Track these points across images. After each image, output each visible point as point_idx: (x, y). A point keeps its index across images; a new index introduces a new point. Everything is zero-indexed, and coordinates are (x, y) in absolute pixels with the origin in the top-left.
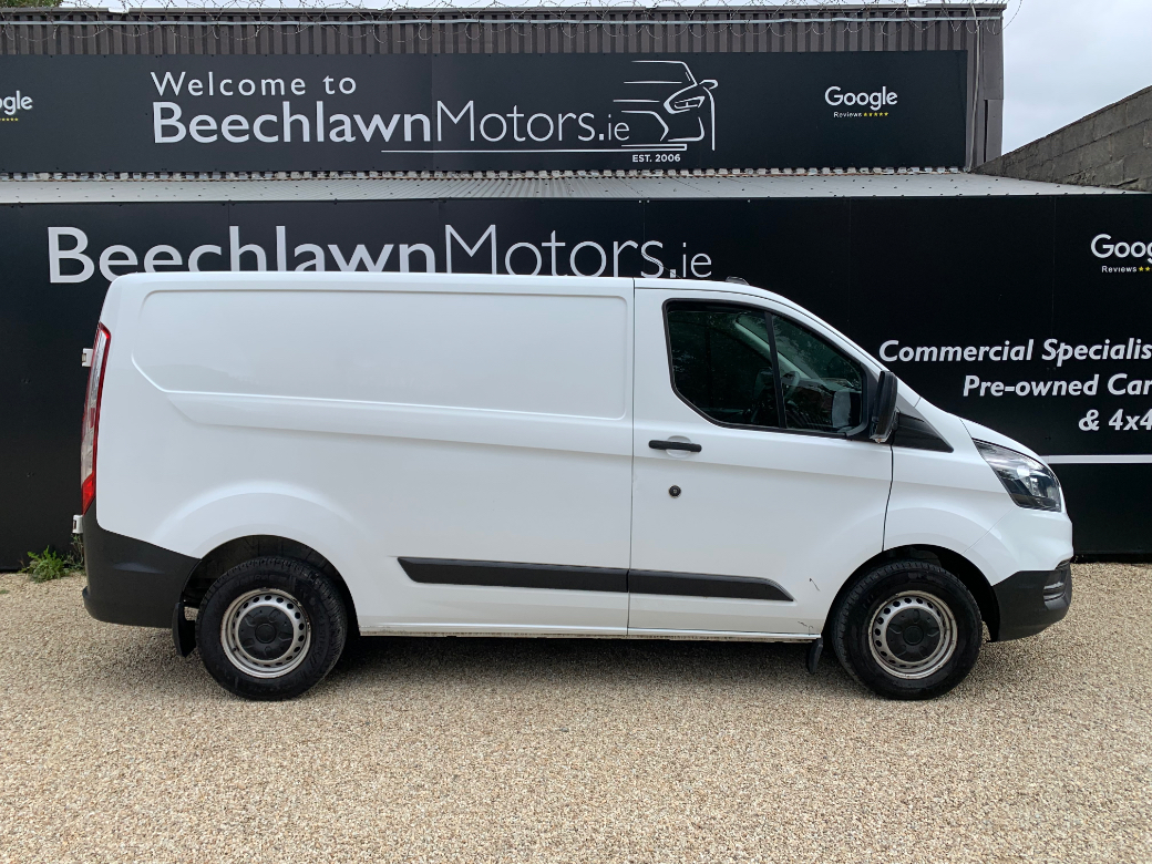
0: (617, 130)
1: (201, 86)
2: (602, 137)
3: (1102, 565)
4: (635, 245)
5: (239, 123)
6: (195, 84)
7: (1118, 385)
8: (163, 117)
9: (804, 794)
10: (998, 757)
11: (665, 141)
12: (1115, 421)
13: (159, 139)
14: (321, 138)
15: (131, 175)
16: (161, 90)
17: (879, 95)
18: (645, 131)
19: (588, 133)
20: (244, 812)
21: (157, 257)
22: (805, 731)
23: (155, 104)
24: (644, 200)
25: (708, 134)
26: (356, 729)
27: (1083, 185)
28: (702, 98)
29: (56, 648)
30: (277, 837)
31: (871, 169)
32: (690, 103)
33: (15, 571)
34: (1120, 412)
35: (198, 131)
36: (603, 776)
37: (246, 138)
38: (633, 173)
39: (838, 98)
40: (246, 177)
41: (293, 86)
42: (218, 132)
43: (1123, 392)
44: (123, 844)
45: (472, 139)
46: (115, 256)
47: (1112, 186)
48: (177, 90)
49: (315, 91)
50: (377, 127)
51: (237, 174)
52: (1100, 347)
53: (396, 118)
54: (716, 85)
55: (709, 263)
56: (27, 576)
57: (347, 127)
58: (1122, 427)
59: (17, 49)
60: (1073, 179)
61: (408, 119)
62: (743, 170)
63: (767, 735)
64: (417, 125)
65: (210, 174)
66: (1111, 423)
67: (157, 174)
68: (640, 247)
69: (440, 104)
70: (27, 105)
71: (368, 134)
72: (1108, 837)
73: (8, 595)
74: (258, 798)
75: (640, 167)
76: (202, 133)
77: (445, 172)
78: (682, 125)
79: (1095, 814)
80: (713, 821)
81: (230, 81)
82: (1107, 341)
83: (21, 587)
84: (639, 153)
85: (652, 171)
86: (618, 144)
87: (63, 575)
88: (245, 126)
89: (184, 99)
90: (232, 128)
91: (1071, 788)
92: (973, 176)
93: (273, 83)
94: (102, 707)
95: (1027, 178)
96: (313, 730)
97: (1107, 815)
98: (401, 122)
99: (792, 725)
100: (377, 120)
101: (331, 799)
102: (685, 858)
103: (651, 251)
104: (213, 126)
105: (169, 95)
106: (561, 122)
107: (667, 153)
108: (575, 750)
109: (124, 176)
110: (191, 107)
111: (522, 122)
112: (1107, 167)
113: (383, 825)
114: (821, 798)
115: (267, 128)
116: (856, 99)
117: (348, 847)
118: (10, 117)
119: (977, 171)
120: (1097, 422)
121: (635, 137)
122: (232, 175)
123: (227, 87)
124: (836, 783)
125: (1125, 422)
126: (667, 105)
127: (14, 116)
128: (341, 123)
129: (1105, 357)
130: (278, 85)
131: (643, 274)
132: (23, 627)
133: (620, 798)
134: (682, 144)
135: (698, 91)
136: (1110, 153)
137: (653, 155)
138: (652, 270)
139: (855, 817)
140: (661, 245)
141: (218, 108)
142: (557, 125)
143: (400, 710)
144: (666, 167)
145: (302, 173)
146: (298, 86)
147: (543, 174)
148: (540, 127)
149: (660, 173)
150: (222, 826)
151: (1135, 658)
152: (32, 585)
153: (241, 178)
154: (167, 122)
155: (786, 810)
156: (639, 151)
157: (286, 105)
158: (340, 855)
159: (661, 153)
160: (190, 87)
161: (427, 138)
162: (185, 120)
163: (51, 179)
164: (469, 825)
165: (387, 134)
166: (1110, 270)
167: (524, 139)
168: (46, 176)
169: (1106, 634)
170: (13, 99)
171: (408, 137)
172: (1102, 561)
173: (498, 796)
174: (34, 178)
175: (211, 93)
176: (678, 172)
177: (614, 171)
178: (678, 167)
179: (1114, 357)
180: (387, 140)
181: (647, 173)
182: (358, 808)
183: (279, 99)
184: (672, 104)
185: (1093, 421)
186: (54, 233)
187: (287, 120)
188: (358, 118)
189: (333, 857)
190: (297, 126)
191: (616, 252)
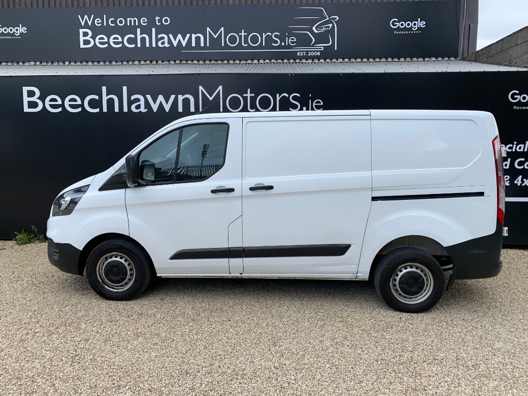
0: (290, 41)
1: (100, 22)
2: (283, 44)
3: (509, 250)
4: (287, 95)
5: (117, 39)
6: (98, 21)
7: (519, 164)
8: (84, 36)
9: (331, 354)
10: (429, 341)
11: (313, 46)
12: (518, 181)
13: (82, 46)
14: (154, 45)
15: (70, 62)
16: (83, 24)
17: (417, 22)
18: (304, 41)
19: (277, 42)
20: (74, 352)
21: (70, 101)
22: (341, 325)
23: (80, 30)
24: (291, 74)
25: (334, 42)
26: (135, 316)
27: (511, 66)
28: (331, 25)
29: (17, 275)
30: (85, 364)
31: (411, 58)
32: (325, 27)
33: (11, 240)
34: (521, 177)
35: (99, 42)
36: (240, 342)
37: (120, 45)
38: (298, 61)
39: (396, 24)
40: (120, 63)
41: (141, 21)
42: (108, 42)
43: (522, 167)
44: (18, 365)
45: (223, 45)
46: (52, 100)
47: (525, 67)
48: (90, 23)
49: (151, 23)
50: (179, 40)
51: (116, 62)
52: (511, 145)
53: (188, 35)
54: (338, 19)
55: (322, 104)
56: (15, 242)
57: (166, 40)
58: (521, 184)
59: (20, 5)
60: (507, 63)
61: (194, 36)
62: (349, 59)
63: (322, 326)
64: (198, 39)
65: (105, 62)
66: (516, 182)
67: (81, 62)
68: (289, 96)
69: (208, 29)
70: (24, 31)
71: (175, 43)
72: (470, 382)
73: (5, 250)
74: (83, 346)
75: (301, 58)
76: (101, 43)
77: (210, 61)
78: (321, 38)
79: (467, 370)
80: (284, 366)
81: (113, 19)
82: (515, 143)
83: (12, 247)
84: (300, 51)
85: (307, 60)
86: (291, 47)
87: (30, 242)
88: (120, 40)
89: (93, 28)
90: (114, 41)
91: (460, 357)
92: (462, 61)
93: (132, 20)
94: (29, 302)
95: (486, 63)
96: (117, 316)
97: (473, 371)
98: (190, 38)
99: (335, 321)
100: (179, 37)
101: (115, 348)
102: (265, 383)
103: (294, 98)
104: (106, 40)
105: (86, 26)
106: (264, 37)
107: (314, 51)
108: (231, 330)
109: (67, 63)
110: (96, 31)
111: (246, 37)
112: (523, 57)
113: (134, 361)
114: (338, 357)
115: (130, 41)
116: (405, 25)
117: (115, 370)
118: (17, 36)
119: (464, 59)
120: (508, 182)
121: (299, 44)
122: (114, 62)
123: (112, 22)
124: (347, 350)
125: (523, 182)
126: (314, 28)
127: (18, 36)
128: (163, 38)
129: (514, 150)
130: (135, 21)
131: (290, 109)
132: (7, 265)
133: (245, 353)
134: (321, 47)
135: (329, 22)
136: (524, 50)
137: (307, 52)
138: (295, 107)
139: (350, 367)
140: (299, 95)
141: (108, 31)
142: (262, 38)
143: (158, 308)
144: (313, 58)
145: (145, 61)
146: (144, 21)
147: (256, 61)
148: (255, 39)
149: (310, 61)
150: (63, 358)
151: (511, 295)
152: (17, 247)
153: (119, 64)
154: (85, 38)
155: (320, 362)
156: (301, 51)
157: (138, 30)
158: (111, 374)
159: (311, 51)
160: (96, 22)
161: (202, 45)
162: (94, 37)
163: (35, 65)
164: (172, 362)
165: (184, 43)
166: (518, 108)
167: (247, 45)
168: (33, 63)
169: (500, 284)
170: (18, 28)
171: (194, 45)
172: (509, 248)
173: (189, 350)
174: (27, 64)
175: (105, 25)
176: (319, 60)
177: (289, 60)
178: (319, 58)
179: (518, 150)
180: (184, 46)
181: (304, 61)
182: (126, 353)
183: (135, 27)
184: (316, 28)
185: (507, 181)
186: (25, 89)
187: (139, 37)
188: (171, 36)
189: (107, 374)
190: (143, 39)
191: (278, 99)
